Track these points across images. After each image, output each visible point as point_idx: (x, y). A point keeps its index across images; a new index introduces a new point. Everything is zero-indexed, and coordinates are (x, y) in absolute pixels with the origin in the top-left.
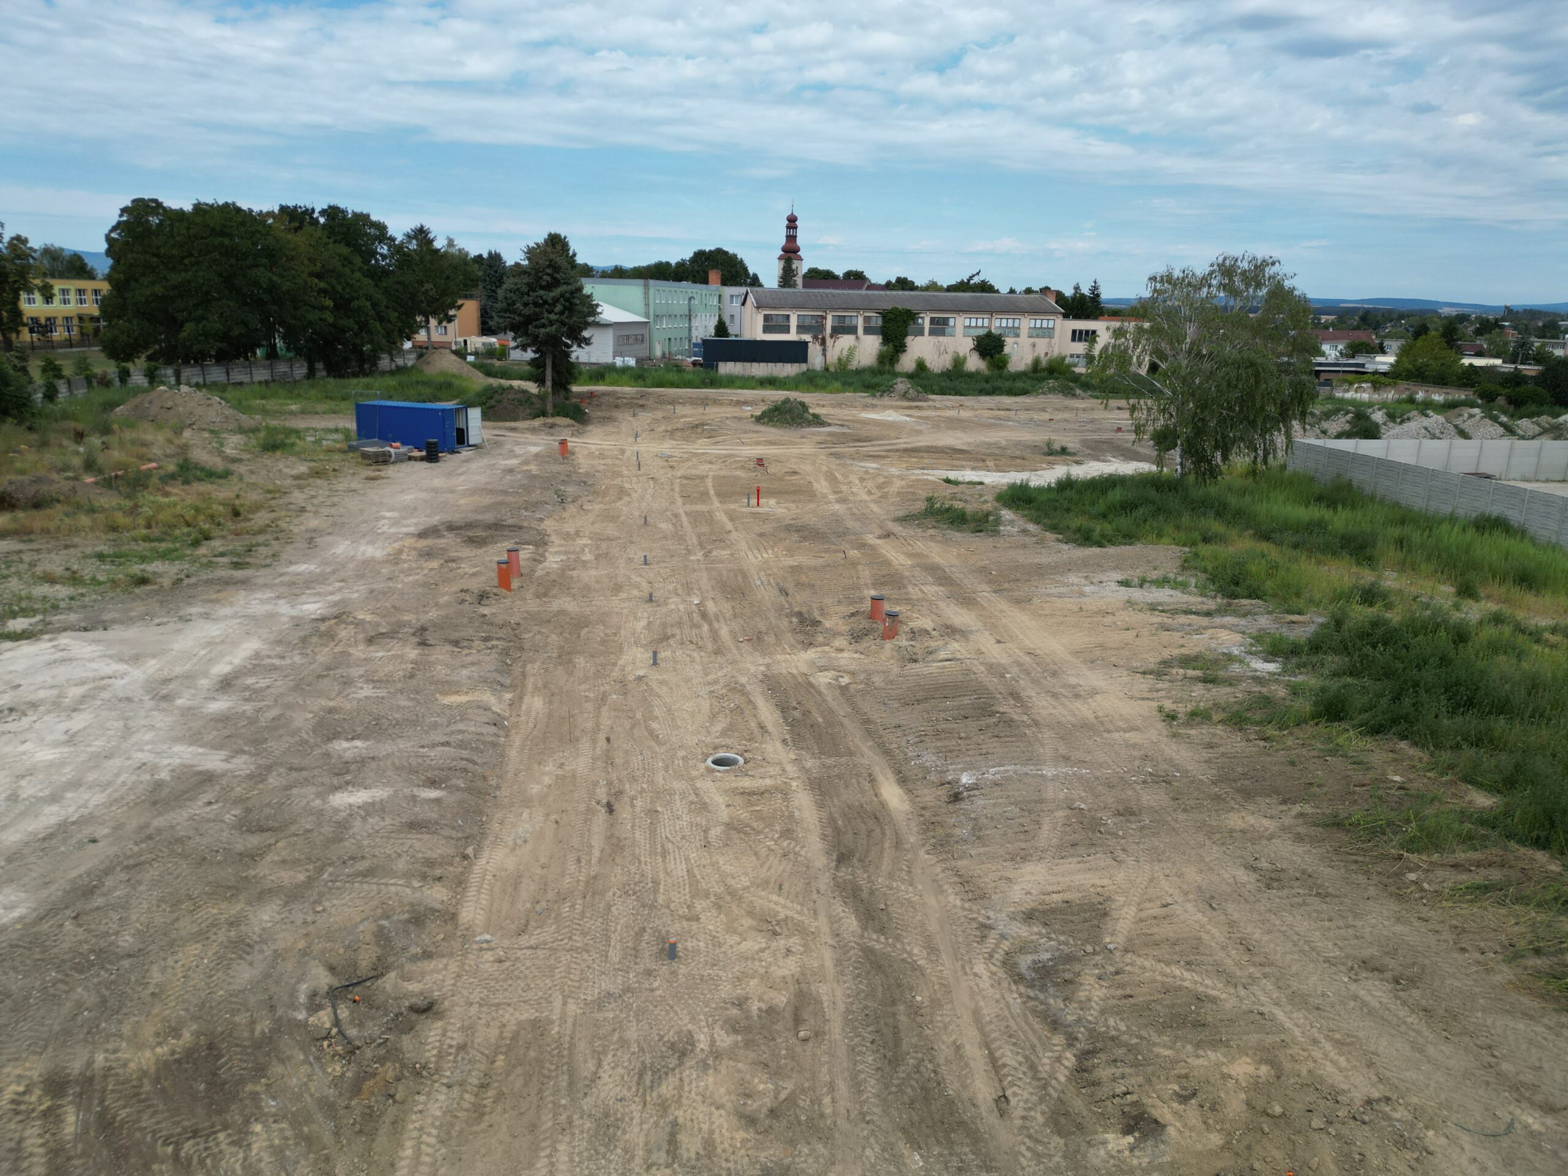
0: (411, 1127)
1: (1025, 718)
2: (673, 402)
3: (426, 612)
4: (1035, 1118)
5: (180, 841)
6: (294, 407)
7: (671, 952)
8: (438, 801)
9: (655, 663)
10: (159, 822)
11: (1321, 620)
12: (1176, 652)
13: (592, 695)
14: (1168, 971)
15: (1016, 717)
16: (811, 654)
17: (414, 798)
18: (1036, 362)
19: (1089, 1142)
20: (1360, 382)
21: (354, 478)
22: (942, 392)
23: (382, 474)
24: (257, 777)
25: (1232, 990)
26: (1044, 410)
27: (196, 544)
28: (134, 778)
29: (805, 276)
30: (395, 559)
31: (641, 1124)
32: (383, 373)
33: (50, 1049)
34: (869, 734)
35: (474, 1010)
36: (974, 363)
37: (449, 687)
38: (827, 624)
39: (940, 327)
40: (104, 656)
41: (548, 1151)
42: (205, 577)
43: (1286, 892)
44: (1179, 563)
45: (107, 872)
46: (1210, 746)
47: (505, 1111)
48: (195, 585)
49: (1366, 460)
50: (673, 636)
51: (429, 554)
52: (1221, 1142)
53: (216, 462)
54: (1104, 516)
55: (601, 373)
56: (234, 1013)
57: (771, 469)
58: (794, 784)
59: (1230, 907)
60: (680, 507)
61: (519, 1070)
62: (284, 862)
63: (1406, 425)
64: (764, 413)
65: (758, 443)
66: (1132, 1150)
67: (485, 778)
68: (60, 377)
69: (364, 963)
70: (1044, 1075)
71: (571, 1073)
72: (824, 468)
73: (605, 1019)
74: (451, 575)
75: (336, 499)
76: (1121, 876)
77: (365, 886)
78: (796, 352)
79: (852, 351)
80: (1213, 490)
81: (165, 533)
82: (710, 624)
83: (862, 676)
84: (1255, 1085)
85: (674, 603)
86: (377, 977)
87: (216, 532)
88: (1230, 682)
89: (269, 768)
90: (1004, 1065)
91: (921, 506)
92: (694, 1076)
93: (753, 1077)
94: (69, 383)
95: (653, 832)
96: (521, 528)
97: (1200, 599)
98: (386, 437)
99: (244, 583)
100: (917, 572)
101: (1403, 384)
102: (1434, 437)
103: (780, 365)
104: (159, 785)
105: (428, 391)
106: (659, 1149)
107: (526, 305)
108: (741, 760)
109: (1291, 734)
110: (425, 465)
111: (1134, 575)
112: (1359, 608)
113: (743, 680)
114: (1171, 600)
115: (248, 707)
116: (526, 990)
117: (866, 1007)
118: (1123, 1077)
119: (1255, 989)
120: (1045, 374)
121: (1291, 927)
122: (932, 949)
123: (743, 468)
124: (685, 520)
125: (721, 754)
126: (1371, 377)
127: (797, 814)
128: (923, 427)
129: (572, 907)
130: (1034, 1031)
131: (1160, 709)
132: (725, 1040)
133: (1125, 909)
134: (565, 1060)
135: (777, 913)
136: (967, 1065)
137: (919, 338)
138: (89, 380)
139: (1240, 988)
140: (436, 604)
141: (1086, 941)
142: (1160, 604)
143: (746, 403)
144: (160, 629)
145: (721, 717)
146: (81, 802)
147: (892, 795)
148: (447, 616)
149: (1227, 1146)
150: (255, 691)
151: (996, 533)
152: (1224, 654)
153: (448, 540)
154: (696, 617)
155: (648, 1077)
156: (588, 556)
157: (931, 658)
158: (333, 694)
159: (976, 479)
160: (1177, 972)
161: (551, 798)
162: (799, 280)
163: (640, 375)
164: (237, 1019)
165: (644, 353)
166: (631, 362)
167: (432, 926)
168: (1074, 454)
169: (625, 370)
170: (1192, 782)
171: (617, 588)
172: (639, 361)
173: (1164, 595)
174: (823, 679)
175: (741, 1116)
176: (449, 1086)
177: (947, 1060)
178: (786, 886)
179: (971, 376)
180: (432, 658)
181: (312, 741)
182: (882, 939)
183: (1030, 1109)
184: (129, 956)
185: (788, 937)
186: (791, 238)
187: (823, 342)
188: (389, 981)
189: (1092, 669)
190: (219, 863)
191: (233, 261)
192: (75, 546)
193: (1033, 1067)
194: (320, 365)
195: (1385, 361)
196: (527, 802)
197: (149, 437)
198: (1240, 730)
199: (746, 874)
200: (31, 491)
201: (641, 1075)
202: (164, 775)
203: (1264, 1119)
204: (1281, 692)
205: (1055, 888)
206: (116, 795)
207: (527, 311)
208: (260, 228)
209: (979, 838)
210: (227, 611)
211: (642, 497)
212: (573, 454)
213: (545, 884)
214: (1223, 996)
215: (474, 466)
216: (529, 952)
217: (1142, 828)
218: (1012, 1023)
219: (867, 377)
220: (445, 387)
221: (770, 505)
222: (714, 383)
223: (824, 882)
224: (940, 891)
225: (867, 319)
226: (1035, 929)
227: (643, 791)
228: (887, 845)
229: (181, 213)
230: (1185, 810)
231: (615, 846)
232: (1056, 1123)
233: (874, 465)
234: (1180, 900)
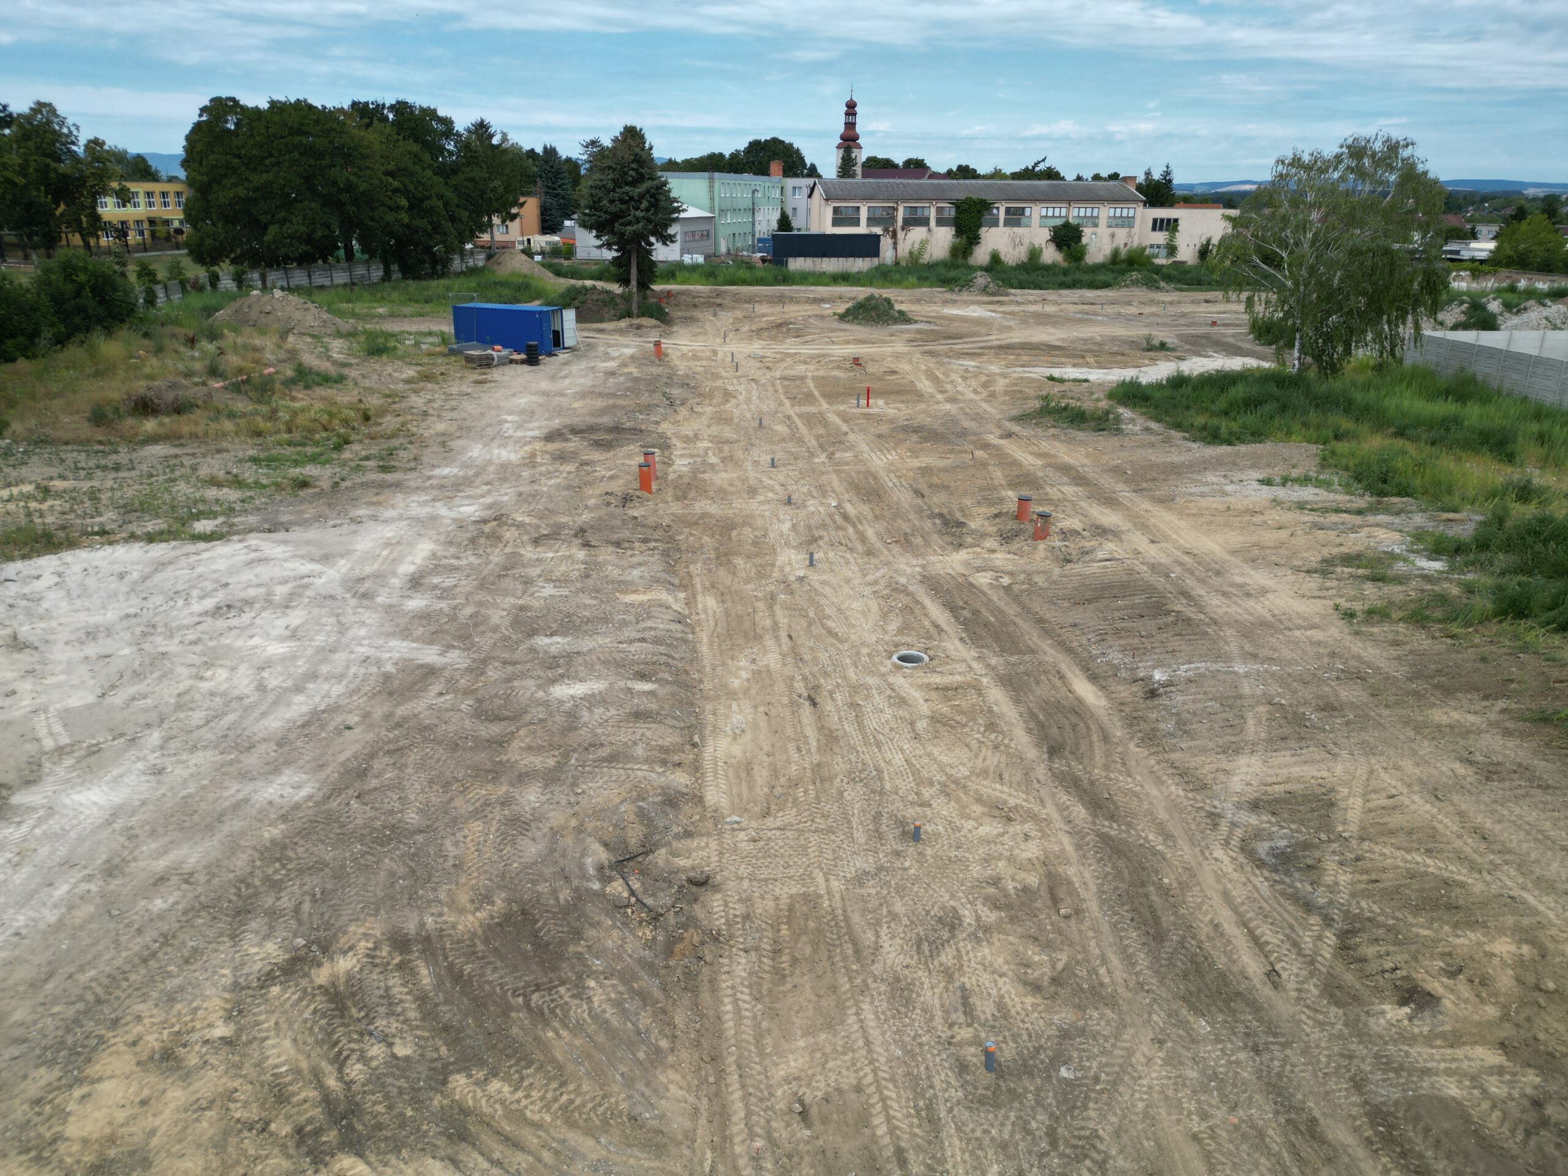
0: (724, 985)
1: (1202, 616)
2: (750, 300)
3: (580, 515)
4: (1309, 991)
5: (427, 728)
6: (381, 310)
7: (916, 835)
8: (652, 693)
9: (811, 564)
10: (401, 711)
11: (1479, 518)
12: (1335, 551)
13: (760, 595)
14: (1409, 857)
15: (1193, 616)
16: (962, 555)
17: (629, 690)
18: (1116, 253)
19: (1367, 1012)
20: (1458, 270)
21: (462, 382)
22: (1022, 286)
23: (489, 377)
24: (477, 669)
25: (1477, 876)
26: (1129, 303)
27: (338, 448)
28: (363, 670)
29: (864, 165)
30: (530, 461)
31: (932, 988)
32: (458, 274)
33: (383, 912)
34: (1047, 633)
35: (746, 884)
36: (1051, 255)
37: (625, 586)
38: (972, 525)
39: (1015, 217)
40: (295, 556)
41: (854, 1010)
42: (359, 481)
43: (1507, 784)
44: (1318, 460)
45: (372, 756)
46: (1396, 643)
47: (803, 974)
48: (352, 488)
49: (1492, 353)
50: (821, 537)
51: (561, 457)
52: (1498, 1014)
53: (325, 366)
54: (1226, 413)
55: (674, 271)
56: (534, 883)
57: (871, 368)
58: (984, 680)
59: (1456, 798)
60: (788, 409)
61: (804, 939)
62: (530, 748)
63: (1525, 317)
64: (848, 311)
65: (848, 342)
66: (1410, 1020)
67: (687, 673)
68: (158, 283)
69: (633, 840)
70: (1308, 952)
71: (854, 942)
72: (923, 367)
73: (869, 895)
74: (590, 478)
75: (454, 403)
76: (1339, 769)
77: (614, 771)
78: (867, 246)
79: (924, 244)
80: (1336, 385)
81: (306, 438)
82: (855, 526)
83: (1022, 577)
84: (1520, 963)
85: (812, 505)
86: (646, 854)
87: (353, 437)
88: (1399, 580)
89: (485, 661)
90: (1268, 943)
91: (1037, 404)
92: (969, 947)
93: (1026, 949)
94: (166, 287)
95: (860, 725)
96: (641, 431)
97: (1347, 498)
98: (486, 340)
99: (397, 485)
100: (1050, 472)
101: (1504, 272)
102: (1555, 327)
103: (851, 259)
104: (387, 677)
105: (506, 292)
106: (956, 1010)
107: (612, 202)
108: (926, 658)
109: (1476, 631)
110: (526, 368)
111: (1277, 473)
112: (1517, 506)
113: (903, 580)
114: (1317, 499)
115: (443, 605)
116: (787, 866)
117: (1117, 888)
118: (1388, 954)
119: (1499, 874)
120: (1124, 266)
121: (1520, 817)
122: (1168, 837)
123: (839, 367)
124: (798, 421)
125: (904, 652)
126: (1471, 265)
127: (995, 708)
128: (1012, 323)
129: (806, 792)
130: (1288, 912)
131: (1337, 608)
132: (990, 916)
133: (1351, 800)
134: (844, 930)
135: (1005, 802)
136: (1229, 942)
137: (993, 229)
138: (183, 284)
139: (1485, 874)
140: (586, 507)
141: (1318, 830)
142: (1307, 503)
143: (823, 300)
144: (337, 530)
145: (892, 616)
146: (323, 693)
147: (1085, 691)
148: (600, 518)
149: (1505, 1017)
150: (444, 590)
151: (1119, 431)
152: (1385, 553)
153: (574, 444)
154: (838, 519)
155: (926, 947)
156: (713, 459)
157: (1087, 558)
158: (519, 593)
159: (1081, 377)
160: (1419, 859)
161: (754, 692)
162: (858, 169)
163: (710, 272)
164: (539, 888)
165: (711, 251)
166: (700, 259)
167: (687, 808)
168: (1173, 350)
169: (694, 268)
170: (1387, 678)
171: (752, 492)
172: (707, 257)
173: (1308, 493)
174: (983, 579)
175: (1026, 984)
176: (746, 951)
177: (1208, 937)
178: (1006, 776)
179: (1048, 268)
180: (600, 559)
181: (514, 637)
182: (1115, 825)
183: (1302, 982)
184: (421, 831)
185: (1022, 823)
186: (850, 126)
187: (894, 235)
188: (661, 856)
189: (1254, 568)
190: (471, 749)
191: (312, 162)
192: (227, 451)
193: (1295, 945)
194: (395, 267)
195: (1483, 247)
196: (732, 695)
197: (257, 342)
198: (1423, 628)
199: (964, 765)
200: (169, 396)
201: (919, 947)
202: (389, 668)
203: (1537, 993)
204: (1455, 591)
205: (1274, 779)
206: (352, 686)
207: (613, 209)
208: (334, 125)
209: (1185, 732)
210: (390, 513)
211: (749, 400)
212: (666, 355)
213: (775, 771)
214: (1470, 881)
215: (574, 369)
216: (778, 833)
217: (1348, 723)
218: (1265, 905)
219: (942, 270)
220: (524, 288)
221: (879, 405)
222: (787, 279)
223: (1041, 772)
224: (1159, 782)
225: (940, 210)
226: (1265, 818)
227: (838, 686)
228: (1095, 738)
229: (256, 110)
230: (1387, 706)
231: (830, 739)
232: (1332, 996)
233: (973, 363)
234: (1405, 791)
